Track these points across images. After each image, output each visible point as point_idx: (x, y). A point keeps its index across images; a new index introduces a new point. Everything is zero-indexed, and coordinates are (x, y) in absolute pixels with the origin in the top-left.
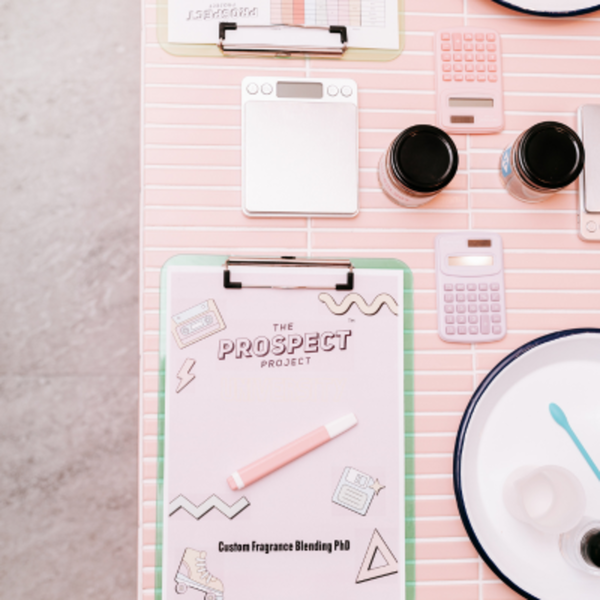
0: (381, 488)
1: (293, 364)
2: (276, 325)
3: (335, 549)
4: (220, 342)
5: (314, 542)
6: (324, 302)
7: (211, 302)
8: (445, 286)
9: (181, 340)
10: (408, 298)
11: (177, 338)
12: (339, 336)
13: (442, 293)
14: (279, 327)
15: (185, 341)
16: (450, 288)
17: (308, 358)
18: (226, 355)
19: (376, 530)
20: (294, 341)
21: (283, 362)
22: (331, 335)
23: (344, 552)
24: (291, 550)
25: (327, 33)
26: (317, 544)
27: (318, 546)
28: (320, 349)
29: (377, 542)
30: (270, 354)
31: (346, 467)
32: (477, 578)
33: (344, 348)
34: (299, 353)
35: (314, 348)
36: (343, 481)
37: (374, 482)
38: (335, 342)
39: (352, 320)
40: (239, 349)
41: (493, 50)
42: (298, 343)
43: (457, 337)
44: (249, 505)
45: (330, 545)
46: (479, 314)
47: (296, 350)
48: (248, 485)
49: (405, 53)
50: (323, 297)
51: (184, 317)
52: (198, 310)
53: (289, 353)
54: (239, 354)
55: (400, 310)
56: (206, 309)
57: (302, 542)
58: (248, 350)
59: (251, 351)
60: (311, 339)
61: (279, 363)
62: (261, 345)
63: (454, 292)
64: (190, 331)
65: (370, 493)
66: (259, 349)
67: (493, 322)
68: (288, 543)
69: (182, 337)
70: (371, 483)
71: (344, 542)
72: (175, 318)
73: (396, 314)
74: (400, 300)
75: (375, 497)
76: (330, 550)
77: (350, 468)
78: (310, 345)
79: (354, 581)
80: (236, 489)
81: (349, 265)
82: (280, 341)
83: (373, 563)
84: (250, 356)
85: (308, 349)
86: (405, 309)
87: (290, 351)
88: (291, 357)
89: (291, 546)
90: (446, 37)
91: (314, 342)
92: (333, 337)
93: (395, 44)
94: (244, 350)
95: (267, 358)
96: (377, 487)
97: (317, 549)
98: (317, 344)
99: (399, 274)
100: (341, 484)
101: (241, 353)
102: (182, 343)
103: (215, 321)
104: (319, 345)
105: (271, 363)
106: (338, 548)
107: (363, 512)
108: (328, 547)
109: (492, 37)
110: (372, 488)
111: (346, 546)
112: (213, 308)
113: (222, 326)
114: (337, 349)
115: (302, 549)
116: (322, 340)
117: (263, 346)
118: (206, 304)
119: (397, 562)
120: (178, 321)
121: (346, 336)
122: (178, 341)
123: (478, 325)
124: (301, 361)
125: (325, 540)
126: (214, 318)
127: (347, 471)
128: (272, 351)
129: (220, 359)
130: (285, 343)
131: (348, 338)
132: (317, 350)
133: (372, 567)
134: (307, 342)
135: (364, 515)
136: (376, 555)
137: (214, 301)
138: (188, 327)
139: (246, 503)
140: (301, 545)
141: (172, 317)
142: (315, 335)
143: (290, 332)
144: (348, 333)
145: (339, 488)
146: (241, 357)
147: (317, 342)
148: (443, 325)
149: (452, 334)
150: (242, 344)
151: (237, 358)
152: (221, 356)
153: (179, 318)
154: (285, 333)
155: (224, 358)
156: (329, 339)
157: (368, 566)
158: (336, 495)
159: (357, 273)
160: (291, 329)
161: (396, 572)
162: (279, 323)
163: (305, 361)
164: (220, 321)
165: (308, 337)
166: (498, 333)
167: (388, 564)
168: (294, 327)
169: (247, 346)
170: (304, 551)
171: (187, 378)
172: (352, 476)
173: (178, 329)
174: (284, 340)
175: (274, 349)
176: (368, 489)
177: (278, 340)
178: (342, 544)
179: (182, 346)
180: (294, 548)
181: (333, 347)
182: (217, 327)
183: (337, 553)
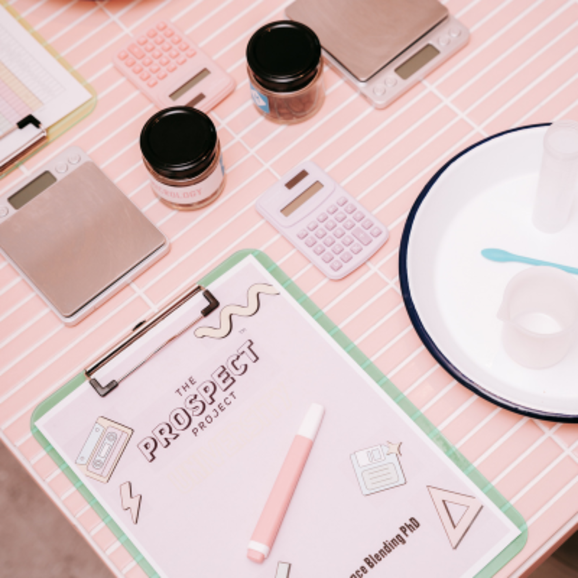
0: (400, 446)
1: (222, 409)
2: (178, 391)
3: (407, 535)
4: (138, 446)
5: (382, 547)
6: (204, 336)
7: (101, 420)
8: (298, 236)
9: (101, 476)
10: (276, 273)
11: (95, 476)
12: (243, 352)
13: (301, 244)
14: (182, 391)
15: (105, 474)
16: (305, 233)
17: (232, 394)
18: (155, 453)
19: (428, 486)
20: (205, 390)
21: (212, 417)
22: (235, 358)
23: (418, 531)
24: (366, 572)
25: (19, 131)
26: (386, 546)
27: (387, 548)
28: (236, 378)
29: (439, 496)
30: (193, 418)
31: (351, 455)
32: (562, 451)
33: (257, 358)
34: (219, 396)
35: (230, 381)
36: (359, 471)
37: (389, 447)
38: (244, 360)
39: (243, 330)
40: (161, 439)
41: (172, 34)
42: (211, 389)
43: (347, 267)
44: (290, 566)
45: (398, 536)
46: (348, 233)
47: (214, 397)
48: (271, 544)
49: (100, 96)
50: (200, 333)
51: (87, 453)
52: (95, 437)
53: (211, 404)
54: (165, 443)
55: (278, 287)
56: (101, 429)
57: (370, 556)
58: (171, 432)
59: (174, 431)
60: (219, 376)
61: (210, 420)
62: (179, 418)
63: (312, 234)
64: (103, 460)
65: (393, 458)
66: (179, 423)
67: (367, 229)
68: (358, 568)
69: (99, 472)
70: (386, 450)
71: (409, 523)
72: (79, 461)
73: (278, 294)
74: (271, 280)
75: (400, 458)
76: (403, 541)
77: (355, 453)
78: (224, 381)
79: (451, 549)
80: (263, 559)
81: (199, 288)
82: (193, 401)
83: (454, 519)
84: (177, 436)
85: (225, 386)
86: (282, 284)
87: (210, 401)
88: (215, 405)
89: (363, 568)
90: (123, 55)
91: (224, 376)
92: (238, 357)
93: (86, 95)
94: (166, 434)
95: (195, 424)
96: (394, 449)
97: (390, 551)
98: (228, 375)
99: (250, 259)
100: (359, 475)
101: (166, 439)
102: (105, 478)
103: (119, 433)
104: (232, 375)
105: (202, 426)
106: (408, 532)
107: (402, 481)
108: (399, 540)
109: (162, 26)
110: (392, 453)
111: (414, 524)
112: (107, 423)
113: (130, 432)
114: (251, 365)
115: (376, 563)
116: (230, 369)
117: (181, 417)
118: (97, 426)
119: (474, 498)
120: (85, 462)
121: (249, 348)
122: (98, 478)
123: (356, 241)
124: (228, 401)
125: (390, 537)
126: (116, 431)
127: (353, 457)
128: (193, 415)
129: (152, 461)
130: (199, 398)
131: (252, 347)
132: (234, 381)
133: (456, 522)
134: (219, 381)
135: (405, 483)
136: (449, 509)
137: (102, 417)
138: (98, 458)
139: (287, 566)
140: (371, 561)
141: (76, 463)
142: (221, 369)
143: (196, 385)
144: (249, 343)
145: (361, 479)
146: (169, 443)
147: (228, 373)
148: (326, 268)
149: (341, 267)
150: (161, 432)
151: (166, 447)
152: (150, 457)
153: (82, 458)
154: (192, 390)
155: (154, 458)
156: (235, 363)
157: (451, 525)
158: (363, 488)
159: (212, 288)
160: (195, 382)
161: (482, 507)
162: (179, 386)
163: (231, 398)
164: (123, 428)
165: (215, 376)
166: (380, 233)
167: (468, 507)
168: (195, 379)
169: (167, 429)
170: (379, 563)
171: (134, 503)
172: (363, 458)
173: (91, 468)
174: (196, 397)
175: (193, 412)
176: (387, 457)
177: (191, 402)
178: (409, 526)
179: (105, 480)
180: (367, 567)
181: (246, 366)
182: (125, 435)
183: (412, 537)
